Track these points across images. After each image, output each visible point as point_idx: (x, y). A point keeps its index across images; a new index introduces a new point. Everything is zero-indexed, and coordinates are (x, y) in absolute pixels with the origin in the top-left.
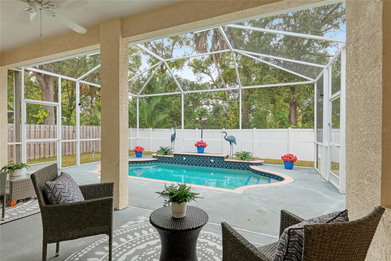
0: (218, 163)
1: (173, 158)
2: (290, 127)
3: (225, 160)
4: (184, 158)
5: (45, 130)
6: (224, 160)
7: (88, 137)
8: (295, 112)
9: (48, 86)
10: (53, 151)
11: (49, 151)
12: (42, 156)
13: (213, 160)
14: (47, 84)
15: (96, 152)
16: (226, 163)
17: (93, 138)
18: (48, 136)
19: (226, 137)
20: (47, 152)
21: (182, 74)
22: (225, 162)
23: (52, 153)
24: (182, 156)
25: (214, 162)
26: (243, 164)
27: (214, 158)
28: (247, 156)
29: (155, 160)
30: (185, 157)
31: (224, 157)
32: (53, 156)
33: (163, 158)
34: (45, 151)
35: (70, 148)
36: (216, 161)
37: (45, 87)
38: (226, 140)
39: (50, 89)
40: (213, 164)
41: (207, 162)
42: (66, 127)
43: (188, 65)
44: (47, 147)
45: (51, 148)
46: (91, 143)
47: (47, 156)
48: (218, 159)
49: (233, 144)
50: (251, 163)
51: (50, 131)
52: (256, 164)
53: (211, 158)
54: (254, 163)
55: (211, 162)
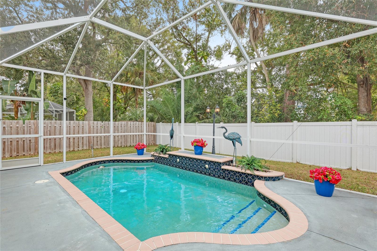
0: (214, 169)
1: (168, 158)
2: (355, 118)
3: (223, 167)
4: (178, 160)
5: (74, 125)
6: (221, 167)
7: (116, 131)
8: (367, 95)
9: (88, 86)
10: (81, 145)
11: (78, 145)
12: (72, 149)
13: (208, 165)
14: (86, 85)
15: (124, 146)
16: (224, 172)
17: (121, 132)
18: (77, 131)
19: (226, 135)
20: (76, 145)
21: (221, 63)
22: (223, 169)
23: (81, 147)
24: (176, 157)
25: (209, 169)
26: (247, 176)
27: (210, 163)
28: (254, 164)
29: (152, 160)
30: (179, 158)
31: (221, 163)
32: (81, 149)
33: (159, 158)
34: (74, 144)
35: (99, 142)
36: (211, 167)
37: (85, 88)
38: (226, 138)
39: (89, 89)
40: (208, 170)
41: (201, 167)
42: (94, 123)
43: (229, 54)
44: (76, 141)
45: (80, 142)
46: (120, 137)
47: (76, 149)
48: (214, 164)
49: (237, 143)
50: (258, 176)
51: (79, 126)
52: (265, 177)
53: (205, 162)
54: (262, 177)
55: (205, 168)
